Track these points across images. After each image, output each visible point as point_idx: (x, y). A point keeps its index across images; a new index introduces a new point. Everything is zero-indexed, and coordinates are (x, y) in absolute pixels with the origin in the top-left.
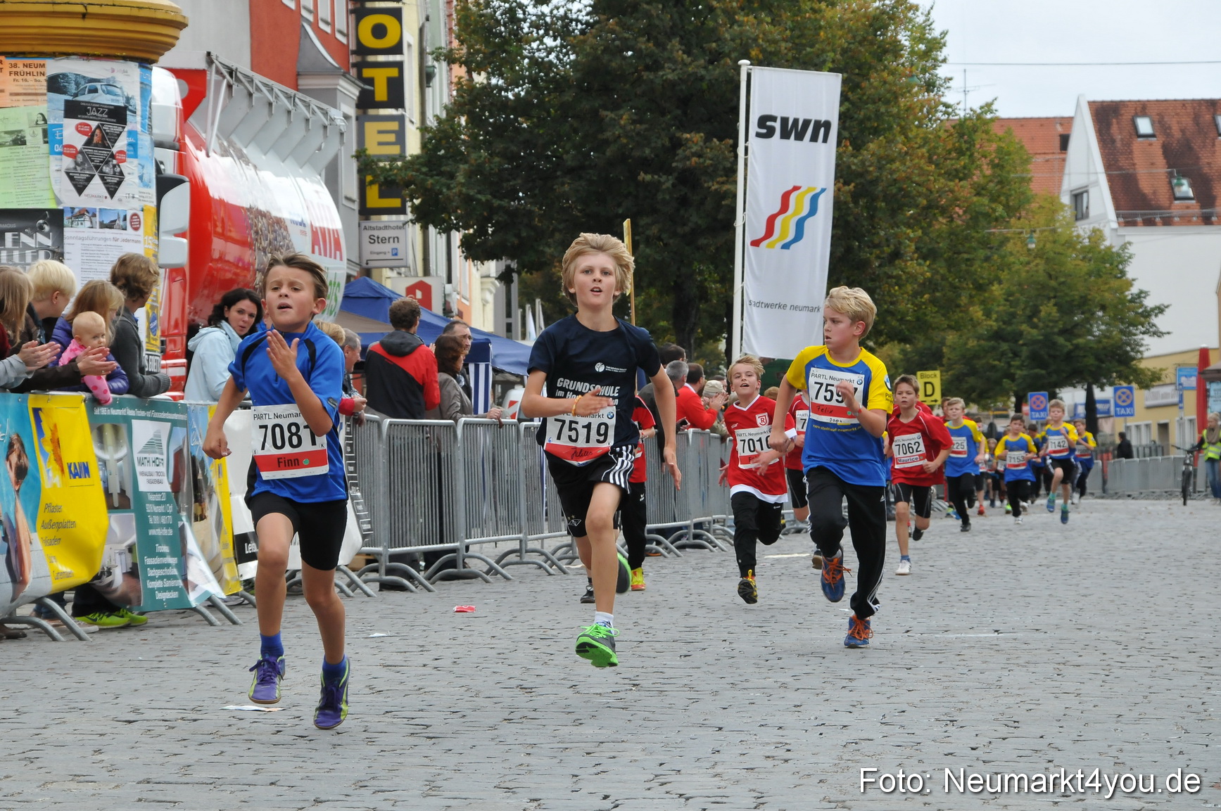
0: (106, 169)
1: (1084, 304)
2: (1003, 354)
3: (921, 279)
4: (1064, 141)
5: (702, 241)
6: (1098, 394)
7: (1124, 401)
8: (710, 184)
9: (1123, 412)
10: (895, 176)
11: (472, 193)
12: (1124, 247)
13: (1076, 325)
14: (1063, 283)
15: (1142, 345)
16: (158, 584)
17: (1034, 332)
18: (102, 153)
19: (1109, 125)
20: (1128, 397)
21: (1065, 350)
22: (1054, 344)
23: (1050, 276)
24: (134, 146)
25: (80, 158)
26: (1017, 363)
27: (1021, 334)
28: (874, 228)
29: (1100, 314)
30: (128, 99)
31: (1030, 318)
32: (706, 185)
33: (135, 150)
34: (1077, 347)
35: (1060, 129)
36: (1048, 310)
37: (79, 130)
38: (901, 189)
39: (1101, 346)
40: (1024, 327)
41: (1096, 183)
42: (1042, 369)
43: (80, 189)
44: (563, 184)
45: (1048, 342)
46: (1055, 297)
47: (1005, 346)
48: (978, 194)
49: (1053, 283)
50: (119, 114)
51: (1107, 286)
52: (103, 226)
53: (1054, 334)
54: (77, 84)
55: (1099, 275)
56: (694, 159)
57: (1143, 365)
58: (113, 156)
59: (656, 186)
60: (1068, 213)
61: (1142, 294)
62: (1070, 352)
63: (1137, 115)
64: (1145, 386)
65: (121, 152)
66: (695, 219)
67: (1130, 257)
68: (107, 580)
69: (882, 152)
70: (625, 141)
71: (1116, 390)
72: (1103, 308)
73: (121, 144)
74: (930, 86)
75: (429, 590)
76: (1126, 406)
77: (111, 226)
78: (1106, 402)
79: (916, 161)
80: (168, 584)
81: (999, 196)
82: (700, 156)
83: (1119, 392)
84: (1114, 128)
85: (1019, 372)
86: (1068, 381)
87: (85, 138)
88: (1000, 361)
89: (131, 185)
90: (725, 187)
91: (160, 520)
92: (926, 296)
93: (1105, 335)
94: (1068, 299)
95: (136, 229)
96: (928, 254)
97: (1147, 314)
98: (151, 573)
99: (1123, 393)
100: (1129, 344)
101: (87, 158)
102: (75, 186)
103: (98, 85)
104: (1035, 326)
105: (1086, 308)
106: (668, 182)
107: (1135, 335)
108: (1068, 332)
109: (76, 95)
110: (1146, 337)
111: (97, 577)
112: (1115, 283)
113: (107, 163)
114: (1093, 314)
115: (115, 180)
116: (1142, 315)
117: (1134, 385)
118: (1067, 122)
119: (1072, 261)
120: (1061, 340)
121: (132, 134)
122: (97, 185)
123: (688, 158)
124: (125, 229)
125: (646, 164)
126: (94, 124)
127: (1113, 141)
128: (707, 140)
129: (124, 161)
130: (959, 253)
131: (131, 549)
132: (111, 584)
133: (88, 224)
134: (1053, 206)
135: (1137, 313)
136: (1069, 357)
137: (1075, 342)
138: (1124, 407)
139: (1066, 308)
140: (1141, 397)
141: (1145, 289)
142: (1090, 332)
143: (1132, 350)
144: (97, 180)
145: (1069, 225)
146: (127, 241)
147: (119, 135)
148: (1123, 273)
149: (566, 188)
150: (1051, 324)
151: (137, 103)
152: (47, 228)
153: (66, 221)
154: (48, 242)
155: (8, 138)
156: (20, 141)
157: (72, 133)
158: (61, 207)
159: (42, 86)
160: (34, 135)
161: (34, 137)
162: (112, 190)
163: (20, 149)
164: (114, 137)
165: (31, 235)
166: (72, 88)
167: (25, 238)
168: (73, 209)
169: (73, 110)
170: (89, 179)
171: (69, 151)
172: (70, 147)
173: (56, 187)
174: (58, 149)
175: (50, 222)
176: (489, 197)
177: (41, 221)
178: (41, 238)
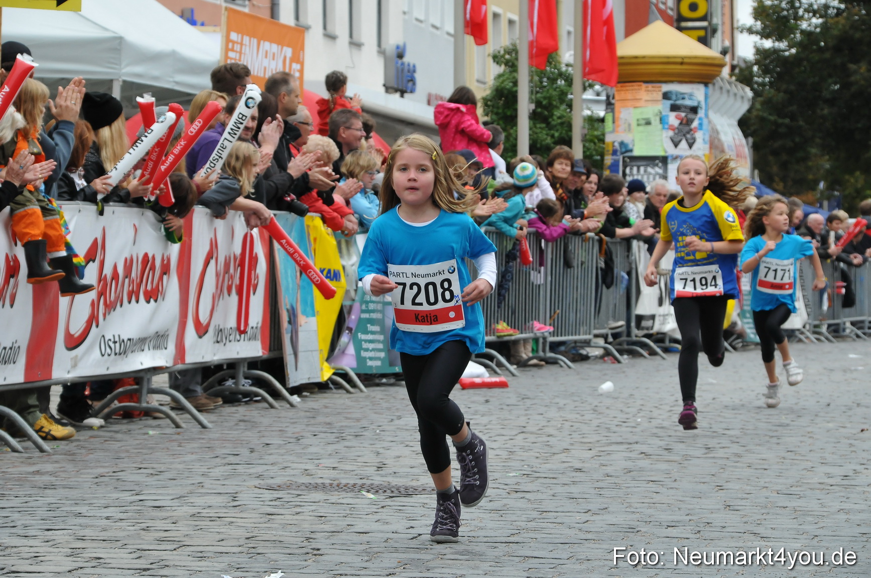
0: (688, 136)
18: (686, 129)
24: (701, 124)
25: (676, 131)
30: (699, 102)
33: (701, 127)
37: (677, 117)
43: (676, 145)
50: (694, 110)
54: (676, 96)
58: (691, 130)
65: (695, 128)
70: (863, 82)
73: (695, 124)
87: (679, 122)
89: (699, 144)
101: (680, 131)
102: (674, 144)
103: (686, 96)
109: (675, 101)
113: (688, 133)
115: (692, 141)
121: (700, 119)
122: (684, 144)
126: (683, 114)
129: (695, 132)
144: (684, 141)
147: (694, 119)
151: (703, 104)
152: (660, 164)
153: (669, 161)
154: (660, 171)
155: (643, 122)
156: (648, 123)
157: (673, 119)
158: (667, 154)
159: (660, 96)
160: (655, 120)
161: (655, 121)
162: (691, 146)
163: (649, 127)
164: (692, 121)
165: (652, 168)
166: (674, 97)
167: (650, 169)
168: (672, 156)
169: (674, 108)
170: (680, 141)
171: (672, 128)
172: (672, 126)
173: (665, 145)
174: (666, 126)
175: (661, 162)
176: (776, 117)
177: (657, 161)
178: (657, 169)
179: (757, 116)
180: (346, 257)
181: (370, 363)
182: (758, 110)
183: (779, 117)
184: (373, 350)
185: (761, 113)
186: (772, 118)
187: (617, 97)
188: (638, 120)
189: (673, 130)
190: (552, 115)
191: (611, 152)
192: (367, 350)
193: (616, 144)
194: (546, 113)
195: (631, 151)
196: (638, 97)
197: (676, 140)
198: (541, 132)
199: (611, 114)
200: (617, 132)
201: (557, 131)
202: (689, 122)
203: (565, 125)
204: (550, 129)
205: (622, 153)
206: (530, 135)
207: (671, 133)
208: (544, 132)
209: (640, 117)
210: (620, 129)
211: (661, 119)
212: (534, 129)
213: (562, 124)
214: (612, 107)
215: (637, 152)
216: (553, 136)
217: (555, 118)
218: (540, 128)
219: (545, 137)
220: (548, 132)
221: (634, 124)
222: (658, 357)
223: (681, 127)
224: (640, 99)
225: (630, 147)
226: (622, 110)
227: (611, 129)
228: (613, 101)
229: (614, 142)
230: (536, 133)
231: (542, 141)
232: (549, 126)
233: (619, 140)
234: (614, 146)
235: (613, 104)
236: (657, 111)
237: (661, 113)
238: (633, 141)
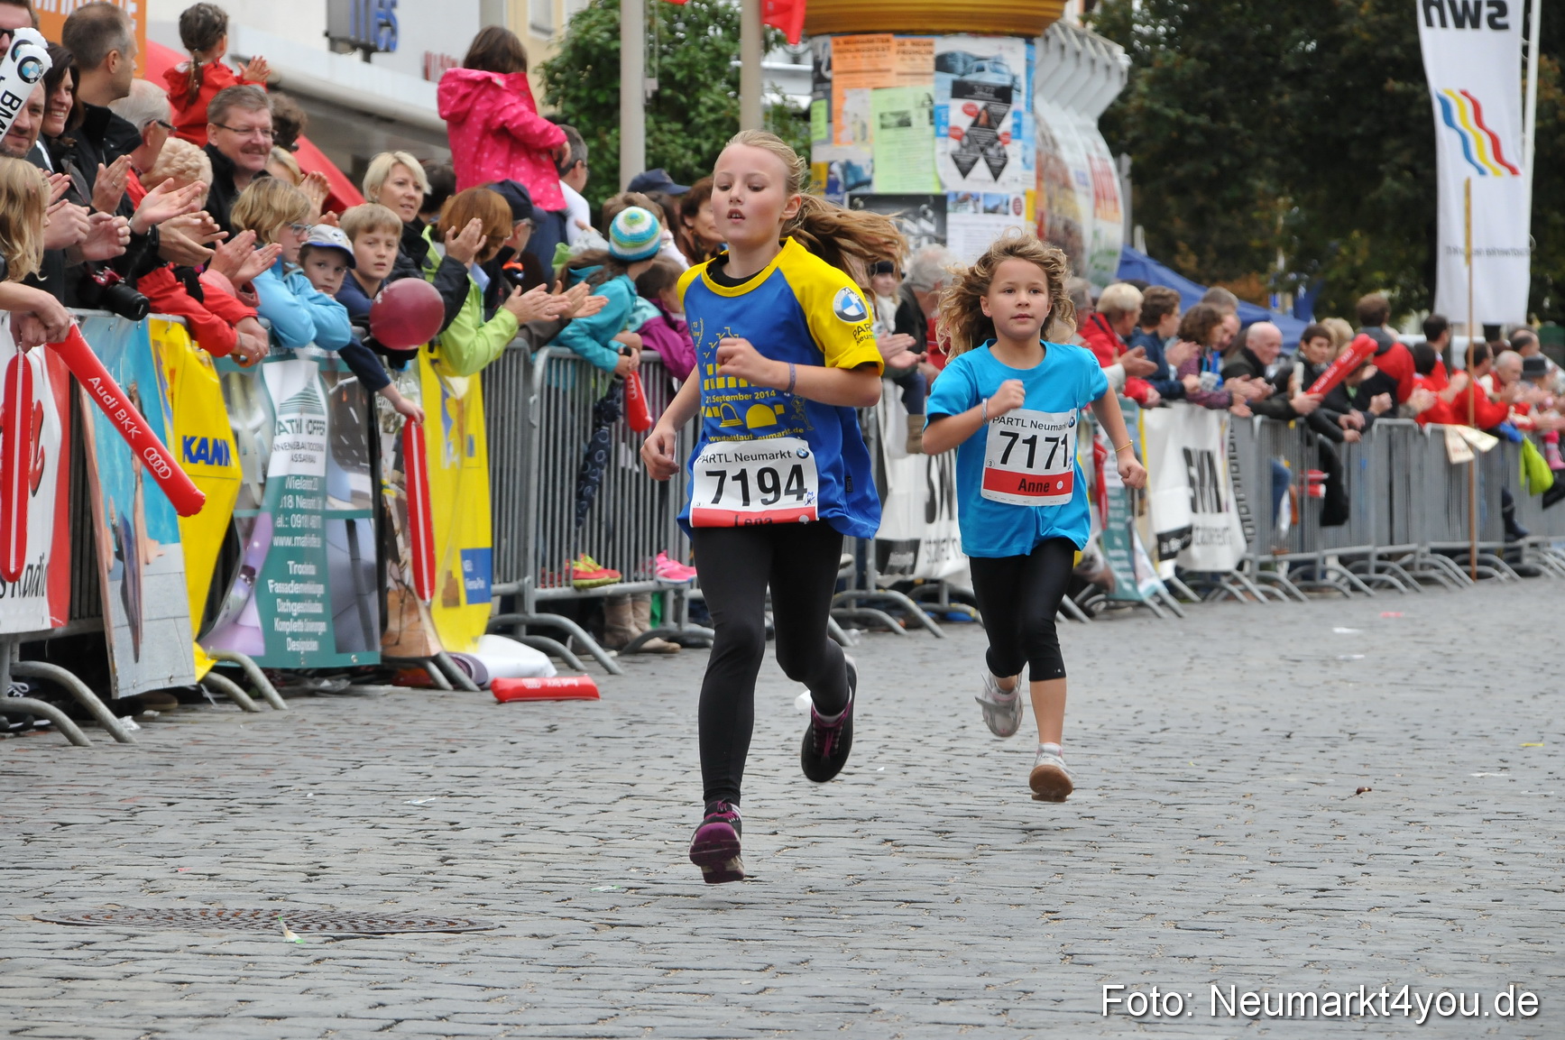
0: (991, 151)
11: (1157, 106)
18: (989, 135)
24: (1018, 126)
25: (965, 141)
30: (1014, 78)
33: (1019, 131)
37: (966, 111)
43: (965, 173)
50: (1004, 94)
52: (986, 211)
54: (965, 63)
58: (998, 138)
65: (1006, 134)
70: (1365, 37)
73: (1006, 126)
77: (994, 211)
87: (970, 120)
89: (1014, 169)
95: (1018, 214)
101: (973, 139)
102: (960, 169)
103: (986, 64)
109: (963, 74)
113: (991, 144)
115: (999, 163)
121: (1017, 114)
122: (981, 169)
124: (1007, 214)
126: (980, 105)
129: (1007, 143)
133: (971, 208)
144: (981, 163)
146: (1008, 226)
147: (1004, 116)
151: (1022, 81)
152: (930, 214)
153: (950, 206)
154: (931, 228)
155: (894, 120)
156: (905, 123)
157: (958, 115)
158: (945, 192)
159: (930, 64)
160: (920, 116)
161: (920, 119)
162: (996, 173)
163: (905, 131)
164: (999, 118)
165: (914, 221)
166: (960, 67)
167: (907, 224)
168: (956, 195)
169: (960, 90)
170: (974, 162)
171: (955, 133)
172: (956, 128)
173: (941, 171)
174: (944, 130)
175: (933, 208)
176: (1180, 112)
177: (924, 206)
178: (924, 224)
179: (1140, 109)
180: (240, 412)
181: (293, 646)
183: (1187, 110)
184: (301, 616)
185: (1147, 103)
186: (1171, 113)
187: (836, 66)
188: (882, 116)
189: (959, 138)
190: (697, 102)
191: (824, 185)
192: (286, 617)
193: (836, 168)
194: (683, 99)
195: (868, 183)
196: (882, 66)
197: (966, 160)
198: (673, 141)
199: (824, 103)
200: (838, 142)
201: (708, 138)
202: (993, 121)
203: (724, 126)
204: (691, 135)
205: (848, 189)
206: (648, 147)
207: (953, 145)
208: (679, 141)
209: (887, 109)
210: (845, 135)
211: (931, 115)
212: (657, 134)
213: (718, 123)
214: (826, 86)
215: (879, 187)
216: (697, 150)
217: (702, 109)
218: (670, 132)
219: (681, 151)
220: (688, 140)
221: (874, 123)
222: (924, 633)
223: (975, 132)
224: (887, 70)
225: (866, 174)
226: (848, 93)
227: (824, 136)
228: (828, 75)
229: (831, 164)
230: (662, 144)
231: (674, 160)
232: (690, 128)
233: (842, 160)
234: (830, 172)
235: (828, 81)
236: (922, 97)
237: (931, 101)
238: (872, 161)
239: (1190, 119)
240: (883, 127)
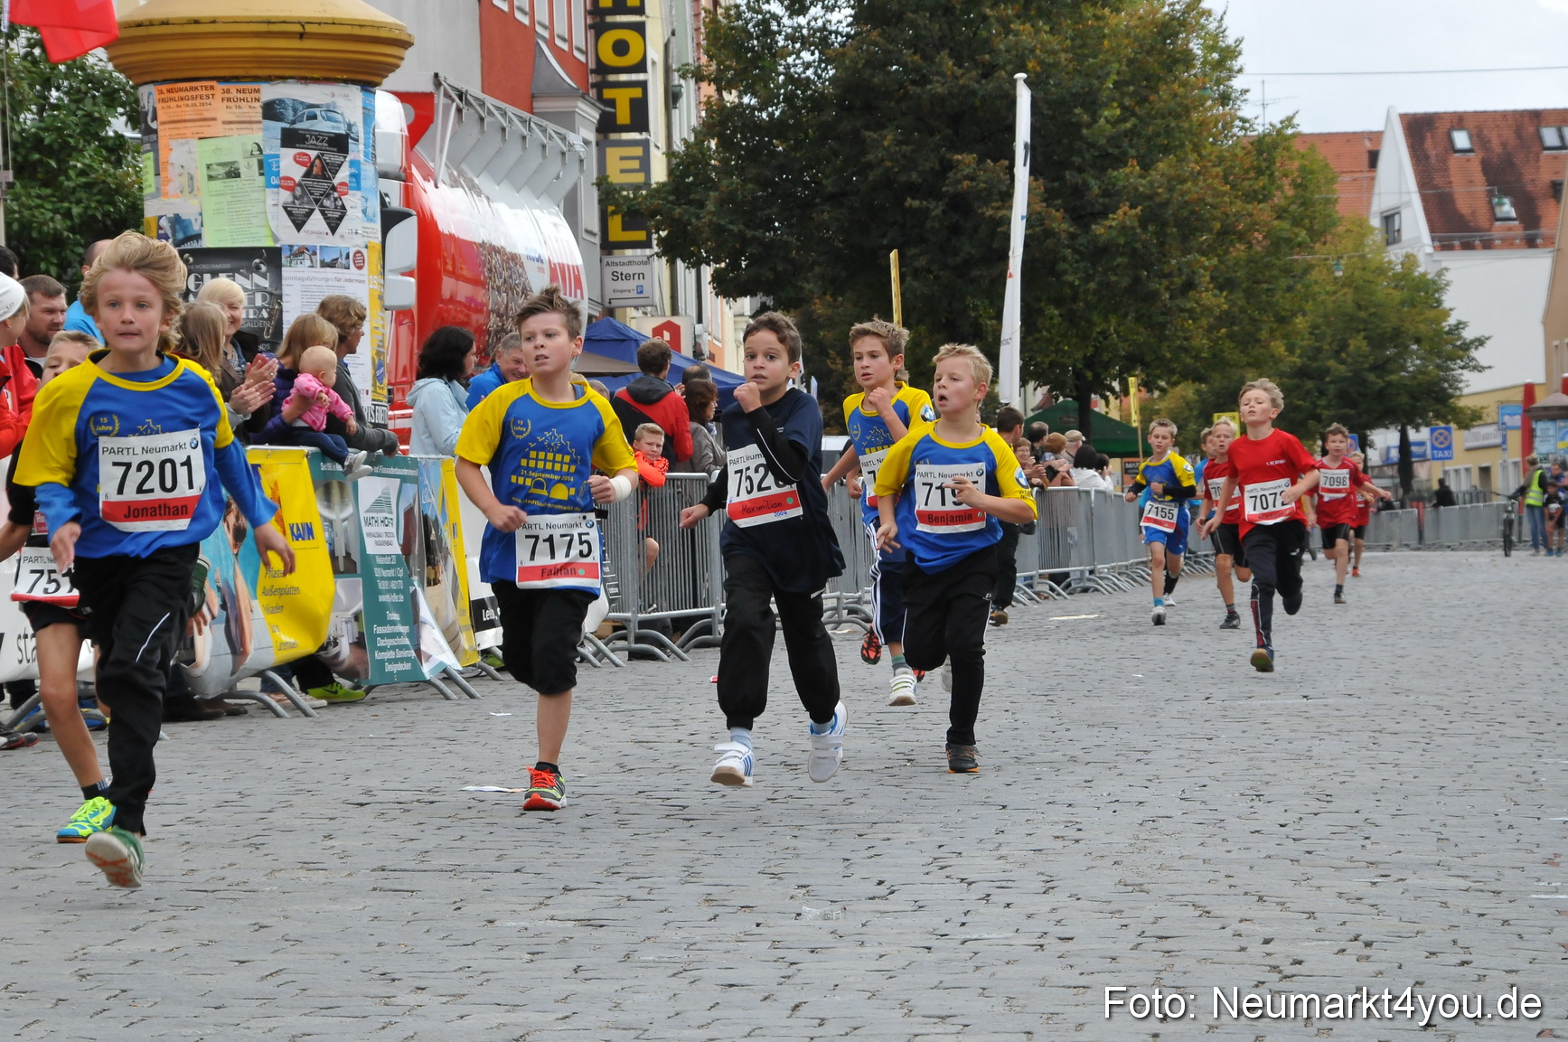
0: (327, 203)
1: (1396, 337)
2: (1308, 392)
3: (1217, 312)
4: (1373, 158)
5: (975, 273)
6: (1413, 435)
7: (1441, 443)
8: (985, 209)
9: (1440, 455)
10: (1186, 198)
11: (723, 223)
12: (1440, 274)
13: (1388, 360)
14: (1374, 314)
15: (1461, 382)
16: (390, 655)
17: (1343, 368)
18: (324, 185)
19: (1422, 139)
20: (1446, 438)
21: (1377, 388)
22: (1364, 382)
23: (1359, 307)
24: (356, 177)
25: (298, 191)
26: (1323, 402)
27: (1328, 371)
28: (1164, 256)
29: (1415, 347)
30: (350, 126)
31: (1337, 353)
32: (980, 211)
33: (358, 182)
34: (1389, 384)
35: (1368, 145)
36: (1357, 343)
37: (297, 160)
38: (1193, 212)
39: (1415, 382)
40: (1331, 363)
41: (1409, 204)
42: (1351, 408)
43: (299, 225)
44: (823, 212)
45: (1357, 379)
46: (1364, 330)
47: (1310, 384)
48: (1279, 217)
49: (1363, 314)
50: (340, 143)
51: (1422, 317)
52: (324, 265)
53: (1365, 370)
54: (295, 110)
55: (1413, 305)
56: (966, 183)
57: (1461, 403)
58: (334, 188)
59: (925, 212)
60: (1378, 237)
61: (1460, 325)
62: (1382, 389)
63: (1453, 128)
64: (1464, 425)
65: (343, 184)
66: (967, 248)
67: (1447, 285)
68: (333, 651)
69: (1172, 172)
70: (889, 164)
71: (1432, 431)
72: (1418, 341)
73: (343, 175)
74: (1225, 99)
75: (683, 659)
76: (1443, 449)
77: (332, 264)
78: (1422, 444)
79: (1210, 181)
80: (400, 654)
81: (1302, 220)
82: (972, 179)
83: (1436, 434)
84: (1428, 144)
85: (1326, 412)
86: (1380, 421)
87: (304, 169)
88: (1304, 400)
89: (353, 220)
90: (1001, 213)
91: (389, 585)
92: (1223, 330)
93: (1420, 371)
94: (1380, 331)
95: (360, 268)
96: (1224, 283)
97: (1466, 347)
98: (381, 642)
99: (1441, 434)
100: (1446, 381)
101: (306, 190)
102: (293, 222)
103: (317, 111)
104: (1343, 362)
105: (1399, 340)
106: (937, 208)
107: (1453, 370)
108: (1380, 368)
109: (294, 122)
110: (1465, 372)
111: (323, 648)
112: (1431, 314)
113: (328, 196)
114: (1407, 347)
115: (337, 215)
116: (1460, 347)
117: (1453, 425)
118: (1376, 137)
119: (1383, 289)
120: (1371, 377)
121: (354, 164)
122: (317, 221)
123: (959, 182)
124: (348, 268)
125: (913, 190)
126: (313, 154)
127: (1427, 157)
128: (980, 161)
129: (346, 194)
130: (1258, 282)
131: (357, 617)
132: (337, 655)
133: (308, 263)
134: (1362, 228)
135: (1455, 346)
136: (1380, 395)
137: (1387, 379)
138: (1442, 450)
139: (1378, 341)
140: (1460, 438)
141: (1464, 320)
142: (1403, 368)
143: (1450, 386)
144: (317, 215)
145: (1379, 251)
146: (350, 281)
147: (340, 166)
148: (1439, 302)
149: (826, 216)
150: (1360, 359)
151: (360, 130)
152: (264, 268)
153: (284, 261)
154: (265, 283)
155: (222, 171)
156: (234, 174)
157: (289, 164)
158: (278, 245)
159: (257, 113)
160: (249, 166)
161: (249, 169)
162: (334, 225)
163: (233, 182)
164: (335, 168)
165: (247, 277)
166: (290, 114)
168: (291, 247)
169: (291, 138)
170: (309, 214)
171: (287, 184)
172: (287, 179)
173: (272, 224)
174: (275, 181)
175: (267, 262)
176: (742, 227)
177: (257, 261)
178: (257, 279)
180: (337, 508)
181: (389, 668)
182: (713, 214)
183: (748, 227)
184: (393, 648)
187: (161, 116)
188: (208, 167)
189: (291, 189)
190: (67, 166)
192: (383, 649)
193: (164, 222)
195: (198, 237)
196: (207, 115)
197: (299, 211)
199: (152, 155)
200: (166, 195)
202: (328, 171)
204: (61, 199)
207: (286, 196)
209: (214, 159)
210: (172, 188)
211: (261, 165)
214: (153, 137)
215: (208, 242)
221: (201, 174)
223: (308, 182)
224: (214, 119)
225: (196, 227)
226: (173, 143)
227: (154, 189)
228: (154, 125)
229: (160, 217)
233: (171, 214)
234: (160, 228)
235: (155, 132)
236: (250, 146)
237: (260, 150)
238: (201, 214)
239: (749, 233)
240: (210, 178)
